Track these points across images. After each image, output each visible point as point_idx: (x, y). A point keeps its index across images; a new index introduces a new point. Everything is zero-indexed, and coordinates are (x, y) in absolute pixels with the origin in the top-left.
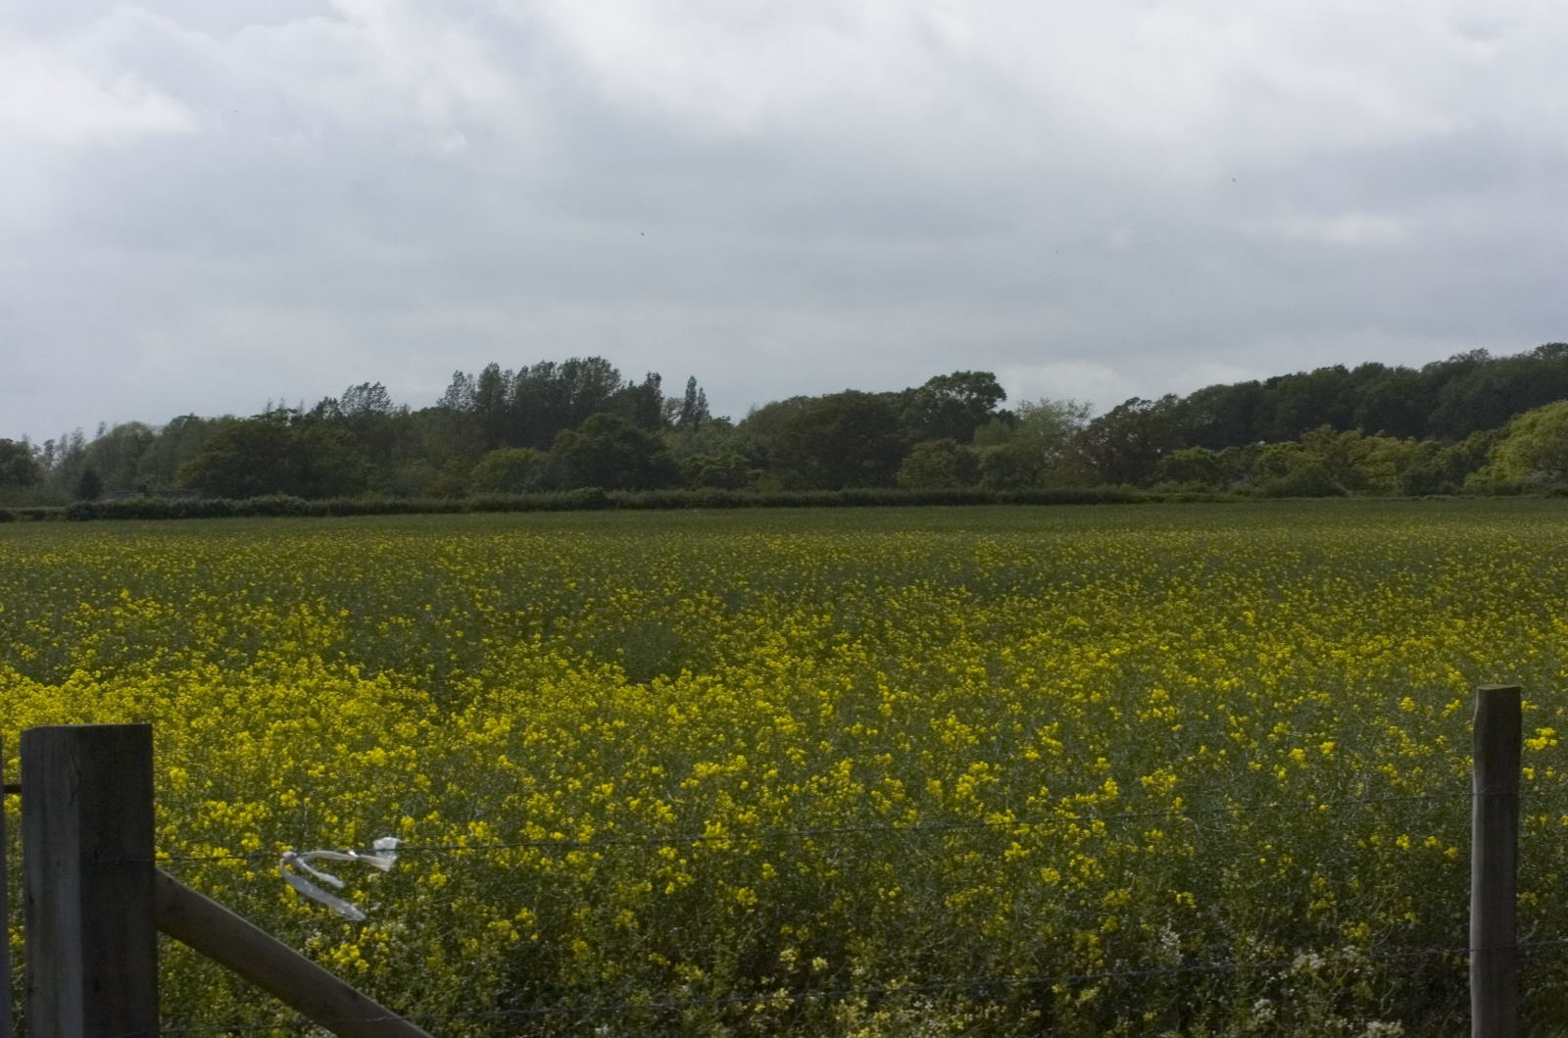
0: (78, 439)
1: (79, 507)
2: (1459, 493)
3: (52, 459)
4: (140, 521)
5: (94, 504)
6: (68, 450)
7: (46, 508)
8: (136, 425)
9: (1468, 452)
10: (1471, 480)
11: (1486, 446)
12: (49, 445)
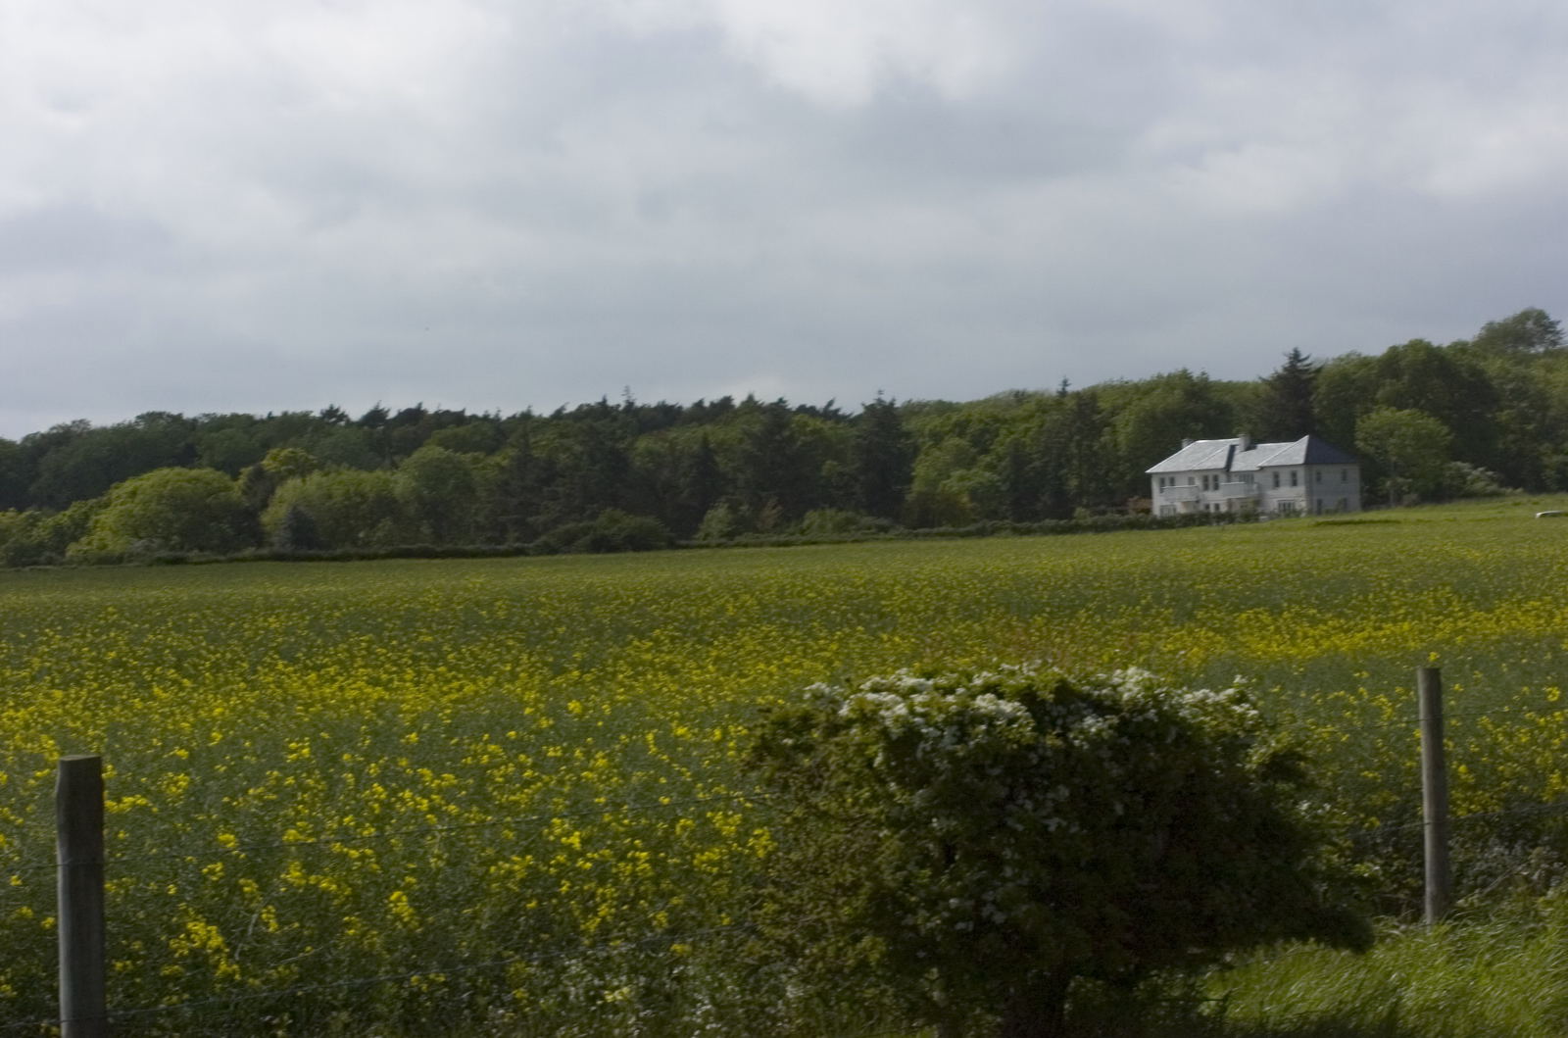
2: (62, 564)
9: (69, 522)
10: (72, 550)
11: (87, 517)
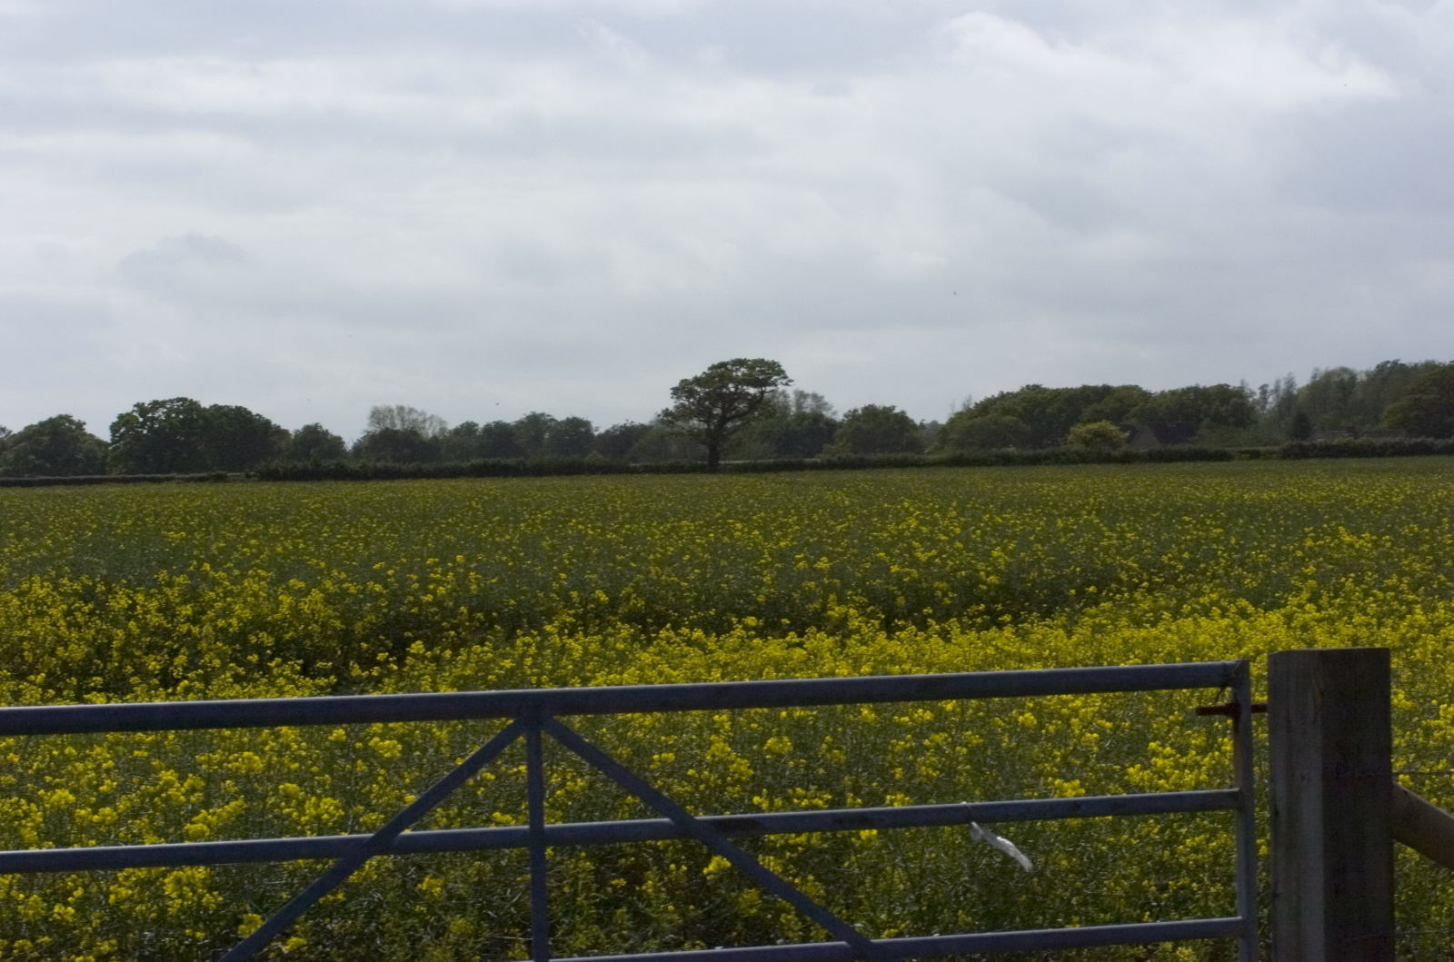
0: (1290, 384)
1: (1292, 446)
3: (1266, 402)
4: (1351, 460)
5: (1306, 443)
6: (1281, 393)
7: (1262, 449)
8: (1344, 370)
12: (1263, 389)
